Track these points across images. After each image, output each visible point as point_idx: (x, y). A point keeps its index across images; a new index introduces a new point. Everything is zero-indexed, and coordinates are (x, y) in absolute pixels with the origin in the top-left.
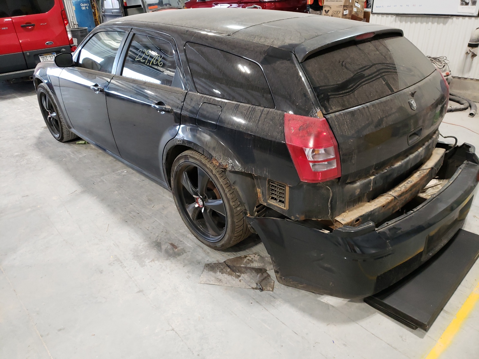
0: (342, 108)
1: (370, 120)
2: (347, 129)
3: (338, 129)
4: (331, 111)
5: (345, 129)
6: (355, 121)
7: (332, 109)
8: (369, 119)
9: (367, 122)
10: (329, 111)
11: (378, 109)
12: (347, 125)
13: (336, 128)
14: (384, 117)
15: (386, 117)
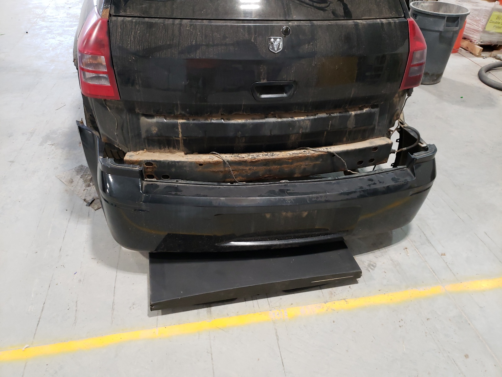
0: (142, 14)
1: (175, 41)
2: (132, 41)
3: (118, 38)
4: (122, 13)
5: (129, 40)
6: (149, 36)
7: (125, 11)
8: (173, 40)
9: (168, 43)
10: (120, 12)
11: (198, 31)
12: (134, 38)
13: (116, 35)
14: (202, 45)
15: (208, 45)
